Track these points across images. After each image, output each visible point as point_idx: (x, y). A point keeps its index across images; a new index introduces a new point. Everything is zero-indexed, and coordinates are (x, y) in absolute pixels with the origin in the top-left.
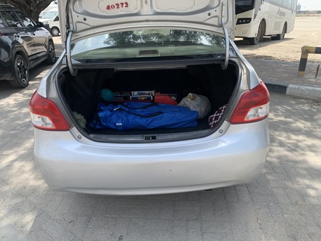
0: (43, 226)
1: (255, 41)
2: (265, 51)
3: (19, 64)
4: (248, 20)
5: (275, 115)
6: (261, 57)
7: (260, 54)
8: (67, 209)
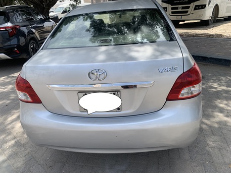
0: (31, 168)
1: (210, 22)
2: (217, 30)
3: (32, 47)
4: (203, 7)
5: (219, 84)
6: (213, 35)
7: (213, 33)
8: (50, 156)
